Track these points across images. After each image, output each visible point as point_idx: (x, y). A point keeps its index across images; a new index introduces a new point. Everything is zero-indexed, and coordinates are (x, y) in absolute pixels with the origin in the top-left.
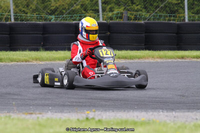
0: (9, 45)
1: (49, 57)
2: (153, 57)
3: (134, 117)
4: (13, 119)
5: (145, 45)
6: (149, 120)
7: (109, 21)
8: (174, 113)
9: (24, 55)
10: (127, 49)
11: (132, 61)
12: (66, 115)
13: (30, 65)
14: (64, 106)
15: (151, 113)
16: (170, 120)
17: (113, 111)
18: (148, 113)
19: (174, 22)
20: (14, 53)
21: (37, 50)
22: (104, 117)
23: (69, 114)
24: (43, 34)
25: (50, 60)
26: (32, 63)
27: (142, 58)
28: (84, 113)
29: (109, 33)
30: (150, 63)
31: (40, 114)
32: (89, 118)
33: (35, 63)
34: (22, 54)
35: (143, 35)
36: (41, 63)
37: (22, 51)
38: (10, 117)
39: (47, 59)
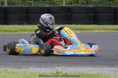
0: (4, 21)
1: (31, 29)
2: (98, 29)
3: (87, 71)
4: (9, 72)
5: (93, 21)
6: (98, 73)
7: (70, 6)
8: (114, 68)
9: (14, 28)
10: (81, 24)
11: (85, 32)
12: (43, 69)
13: (18, 34)
14: (41, 62)
15: (99, 68)
16: (111, 73)
17: (74, 67)
18: (97, 68)
19: (113, 6)
20: (7, 26)
21: (22, 24)
22: (68, 71)
23: (45, 68)
24: (26, 14)
25: (31, 31)
26: (19, 33)
27: (91, 30)
28: (55, 68)
29: (69, 13)
30: (97, 33)
31: (26, 68)
32: (59, 72)
33: (21, 33)
34: (13, 27)
35: (92, 15)
36: (25, 33)
37: (13, 25)
38: (7, 70)
39: (29, 31)
